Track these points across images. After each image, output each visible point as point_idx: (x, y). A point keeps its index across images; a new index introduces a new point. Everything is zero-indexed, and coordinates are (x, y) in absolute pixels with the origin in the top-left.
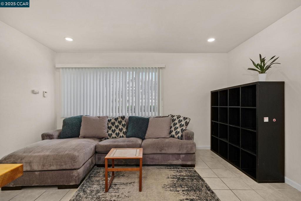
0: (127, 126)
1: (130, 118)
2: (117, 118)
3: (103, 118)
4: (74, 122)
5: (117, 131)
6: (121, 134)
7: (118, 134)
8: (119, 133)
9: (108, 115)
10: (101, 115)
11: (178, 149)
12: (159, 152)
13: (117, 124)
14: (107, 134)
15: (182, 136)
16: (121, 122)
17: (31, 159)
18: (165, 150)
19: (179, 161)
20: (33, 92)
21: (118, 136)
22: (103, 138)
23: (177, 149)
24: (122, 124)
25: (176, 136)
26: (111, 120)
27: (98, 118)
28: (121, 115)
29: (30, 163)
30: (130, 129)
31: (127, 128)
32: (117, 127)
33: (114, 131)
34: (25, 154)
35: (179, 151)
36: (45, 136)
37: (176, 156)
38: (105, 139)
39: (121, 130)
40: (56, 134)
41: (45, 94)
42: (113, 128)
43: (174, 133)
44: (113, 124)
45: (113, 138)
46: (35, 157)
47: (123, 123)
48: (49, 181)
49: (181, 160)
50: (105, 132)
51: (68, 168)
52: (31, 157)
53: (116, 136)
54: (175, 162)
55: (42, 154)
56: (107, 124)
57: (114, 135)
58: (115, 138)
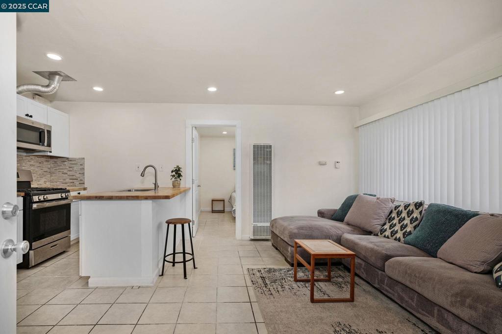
0: (419, 223)
2: (409, 205)
5: (397, 228)
6: (400, 235)
7: (393, 233)
8: (396, 232)
13: (404, 214)
14: (379, 227)
16: (413, 212)
24: (411, 217)
26: (399, 206)
28: (417, 200)
30: (419, 229)
31: (415, 227)
32: (401, 220)
33: (392, 226)
36: (322, 214)
39: (403, 227)
42: (396, 221)
44: (399, 213)
47: (416, 214)
53: (390, 236)
56: (388, 212)
57: (388, 233)
58: (388, 237)
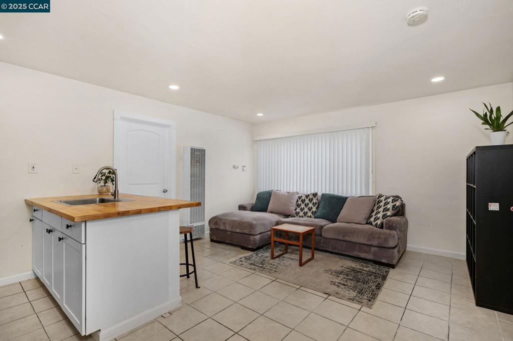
0: (318, 205)
1: (323, 195)
2: (309, 195)
3: (293, 194)
4: (265, 196)
5: (306, 210)
6: (309, 214)
7: (305, 214)
8: (307, 213)
9: (299, 191)
10: (291, 191)
11: (367, 238)
12: (341, 238)
13: (307, 201)
14: (294, 212)
15: (382, 223)
16: (312, 199)
17: (226, 221)
18: (349, 237)
19: (369, 255)
20: (234, 167)
21: (305, 216)
22: (290, 216)
23: (365, 238)
24: (312, 203)
25: (374, 223)
26: (302, 196)
27: (287, 194)
28: (313, 192)
29: (225, 224)
30: (320, 209)
31: (317, 208)
32: (306, 205)
33: (302, 210)
34: (223, 217)
35: (368, 241)
36: (242, 208)
37: (365, 247)
38: (292, 217)
39: (310, 209)
40: (249, 207)
41: (245, 168)
42: (303, 206)
43: (372, 219)
44: (303, 201)
45: (300, 216)
46: (228, 220)
47: (315, 201)
48: (236, 240)
49: (372, 255)
50: (292, 209)
51: (247, 232)
52: (226, 219)
53: (303, 216)
54: (363, 255)
55: (232, 219)
56: (296, 201)
57: (301, 214)
58: (302, 217)
